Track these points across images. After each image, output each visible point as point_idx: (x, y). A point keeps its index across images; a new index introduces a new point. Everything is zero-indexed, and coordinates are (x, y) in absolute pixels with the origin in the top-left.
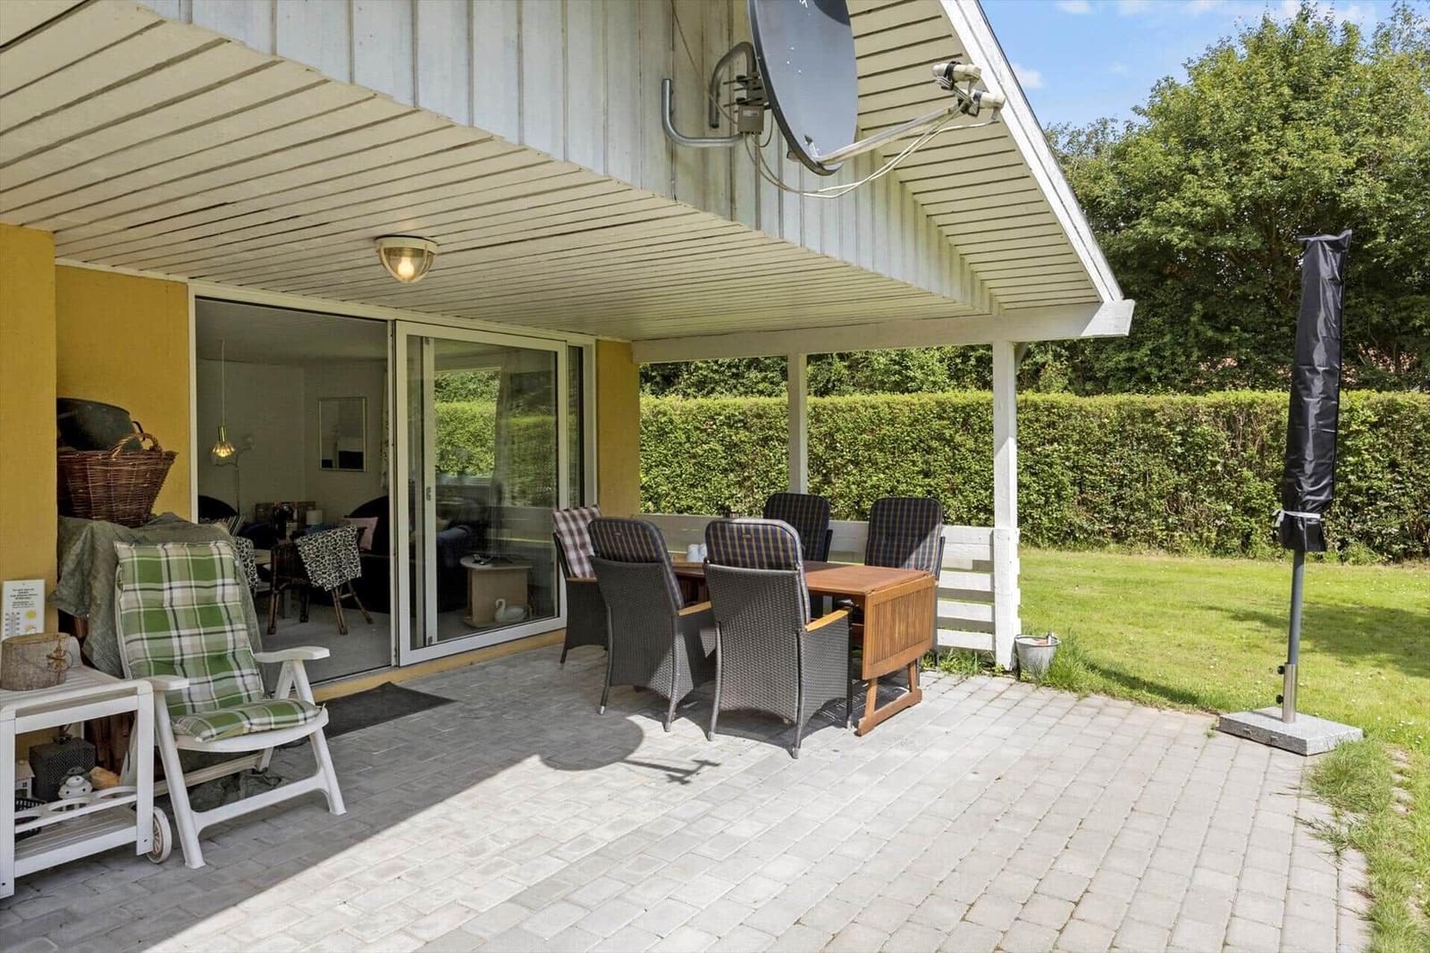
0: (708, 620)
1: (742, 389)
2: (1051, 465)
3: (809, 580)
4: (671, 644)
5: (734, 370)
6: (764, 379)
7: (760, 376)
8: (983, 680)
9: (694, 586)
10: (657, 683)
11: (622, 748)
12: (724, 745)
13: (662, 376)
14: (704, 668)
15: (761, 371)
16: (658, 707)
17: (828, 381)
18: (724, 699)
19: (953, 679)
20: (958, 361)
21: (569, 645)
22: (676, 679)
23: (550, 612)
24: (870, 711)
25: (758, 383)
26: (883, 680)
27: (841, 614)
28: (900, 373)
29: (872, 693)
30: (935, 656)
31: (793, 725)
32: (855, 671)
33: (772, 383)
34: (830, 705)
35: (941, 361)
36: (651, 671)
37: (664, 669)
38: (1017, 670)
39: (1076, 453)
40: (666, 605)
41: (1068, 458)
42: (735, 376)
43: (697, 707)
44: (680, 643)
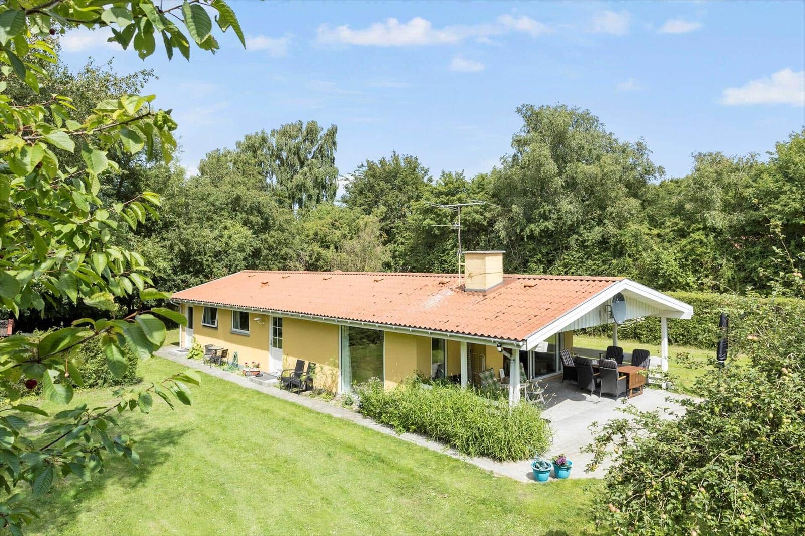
0: (599, 376)
1: (584, 268)
2: (706, 321)
3: (619, 369)
4: (591, 381)
5: (580, 260)
6: (594, 265)
7: (592, 263)
8: (659, 390)
9: (596, 370)
10: (589, 388)
11: (584, 398)
12: (602, 399)
13: (548, 261)
14: (598, 386)
15: (593, 261)
16: (589, 392)
17: (624, 266)
18: (602, 391)
19: (651, 390)
20: (683, 260)
21: (564, 379)
22: (592, 387)
23: (554, 371)
24: (631, 395)
25: (592, 266)
26: (634, 389)
27: (625, 376)
28: (656, 265)
29: (631, 391)
30: (648, 385)
31: (616, 396)
32: (628, 387)
33: (598, 266)
34: (623, 393)
35: (675, 260)
36: (587, 385)
37: (590, 385)
38: (667, 389)
39: (716, 318)
40: (591, 374)
41: (713, 319)
42: (581, 262)
43: (597, 393)
44: (593, 381)
